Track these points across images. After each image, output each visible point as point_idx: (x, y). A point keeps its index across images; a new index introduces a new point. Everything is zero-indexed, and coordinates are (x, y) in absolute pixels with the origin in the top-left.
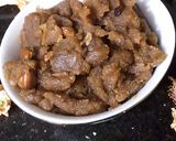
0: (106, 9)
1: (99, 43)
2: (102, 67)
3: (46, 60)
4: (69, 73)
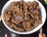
0: (32, 8)
3: (14, 16)
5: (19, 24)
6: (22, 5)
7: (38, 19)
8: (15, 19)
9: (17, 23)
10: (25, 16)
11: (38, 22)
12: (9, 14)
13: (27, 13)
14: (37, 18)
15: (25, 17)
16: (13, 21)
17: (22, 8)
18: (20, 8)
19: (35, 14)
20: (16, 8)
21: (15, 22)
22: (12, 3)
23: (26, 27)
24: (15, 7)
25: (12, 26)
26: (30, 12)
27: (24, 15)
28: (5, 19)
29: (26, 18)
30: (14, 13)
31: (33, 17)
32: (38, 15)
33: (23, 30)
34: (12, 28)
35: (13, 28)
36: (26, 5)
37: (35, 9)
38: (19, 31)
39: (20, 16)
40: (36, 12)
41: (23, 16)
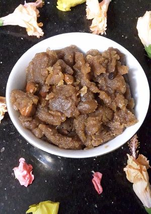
0: (103, 71)
1: (91, 96)
2: (88, 116)
3: (47, 99)
4: (62, 114)
5: (62, 123)
6: (71, 61)
7: (124, 109)
8: (49, 109)
9: (57, 123)
10: (83, 100)
11: (125, 119)
12: (31, 91)
13: (88, 88)
14: (121, 106)
15: (81, 101)
16: (42, 115)
17: (72, 71)
18: (64, 71)
19: (112, 92)
20: (51, 72)
21: (50, 119)
22: (38, 55)
23: (86, 133)
24: (50, 69)
25: (41, 131)
26: (97, 84)
27: (79, 96)
28: (19, 111)
29: (85, 106)
30: (45, 89)
31: (107, 100)
32: (125, 95)
33: (77, 145)
34: (40, 138)
35: (44, 139)
36: (86, 61)
37: (115, 75)
38: (63, 148)
39: (67, 98)
40: (117, 84)
41: (74, 98)
